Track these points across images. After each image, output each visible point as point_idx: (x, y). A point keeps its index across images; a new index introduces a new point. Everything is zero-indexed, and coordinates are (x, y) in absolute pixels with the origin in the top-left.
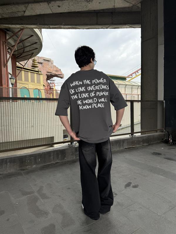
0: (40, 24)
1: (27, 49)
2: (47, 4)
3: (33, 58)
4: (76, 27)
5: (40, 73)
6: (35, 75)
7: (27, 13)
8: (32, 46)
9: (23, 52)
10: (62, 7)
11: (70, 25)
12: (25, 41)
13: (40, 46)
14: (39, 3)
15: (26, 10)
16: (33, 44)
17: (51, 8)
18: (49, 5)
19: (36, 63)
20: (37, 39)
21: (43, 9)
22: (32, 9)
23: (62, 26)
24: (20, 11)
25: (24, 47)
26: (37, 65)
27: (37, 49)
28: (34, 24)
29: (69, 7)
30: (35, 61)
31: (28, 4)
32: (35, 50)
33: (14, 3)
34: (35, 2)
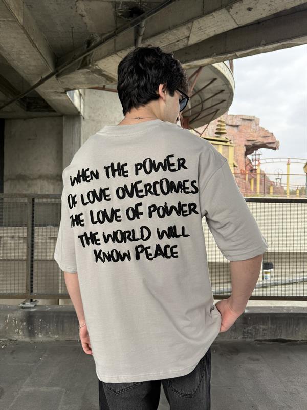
0: (217, 55)
1: (207, 104)
2: (226, 11)
3: (219, 119)
4: (291, 42)
5: (228, 144)
6: (221, 147)
7: (194, 40)
8: (216, 97)
9: (202, 110)
10: (256, 7)
11: (278, 42)
12: (203, 91)
13: (229, 95)
14: (211, 14)
15: (191, 34)
16: (217, 94)
17: (235, 17)
18: (229, 12)
19: (222, 128)
20: (223, 85)
21: (219, 23)
22: (200, 30)
23: (261, 48)
24: (181, 39)
25: (202, 102)
26: (224, 129)
27: (224, 101)
28: (207, 57)
29: (270, 3)
30: (222, 124)
31: (193, 22)
32: (221, 104)
33: (169, 28)
34: (203, 14)
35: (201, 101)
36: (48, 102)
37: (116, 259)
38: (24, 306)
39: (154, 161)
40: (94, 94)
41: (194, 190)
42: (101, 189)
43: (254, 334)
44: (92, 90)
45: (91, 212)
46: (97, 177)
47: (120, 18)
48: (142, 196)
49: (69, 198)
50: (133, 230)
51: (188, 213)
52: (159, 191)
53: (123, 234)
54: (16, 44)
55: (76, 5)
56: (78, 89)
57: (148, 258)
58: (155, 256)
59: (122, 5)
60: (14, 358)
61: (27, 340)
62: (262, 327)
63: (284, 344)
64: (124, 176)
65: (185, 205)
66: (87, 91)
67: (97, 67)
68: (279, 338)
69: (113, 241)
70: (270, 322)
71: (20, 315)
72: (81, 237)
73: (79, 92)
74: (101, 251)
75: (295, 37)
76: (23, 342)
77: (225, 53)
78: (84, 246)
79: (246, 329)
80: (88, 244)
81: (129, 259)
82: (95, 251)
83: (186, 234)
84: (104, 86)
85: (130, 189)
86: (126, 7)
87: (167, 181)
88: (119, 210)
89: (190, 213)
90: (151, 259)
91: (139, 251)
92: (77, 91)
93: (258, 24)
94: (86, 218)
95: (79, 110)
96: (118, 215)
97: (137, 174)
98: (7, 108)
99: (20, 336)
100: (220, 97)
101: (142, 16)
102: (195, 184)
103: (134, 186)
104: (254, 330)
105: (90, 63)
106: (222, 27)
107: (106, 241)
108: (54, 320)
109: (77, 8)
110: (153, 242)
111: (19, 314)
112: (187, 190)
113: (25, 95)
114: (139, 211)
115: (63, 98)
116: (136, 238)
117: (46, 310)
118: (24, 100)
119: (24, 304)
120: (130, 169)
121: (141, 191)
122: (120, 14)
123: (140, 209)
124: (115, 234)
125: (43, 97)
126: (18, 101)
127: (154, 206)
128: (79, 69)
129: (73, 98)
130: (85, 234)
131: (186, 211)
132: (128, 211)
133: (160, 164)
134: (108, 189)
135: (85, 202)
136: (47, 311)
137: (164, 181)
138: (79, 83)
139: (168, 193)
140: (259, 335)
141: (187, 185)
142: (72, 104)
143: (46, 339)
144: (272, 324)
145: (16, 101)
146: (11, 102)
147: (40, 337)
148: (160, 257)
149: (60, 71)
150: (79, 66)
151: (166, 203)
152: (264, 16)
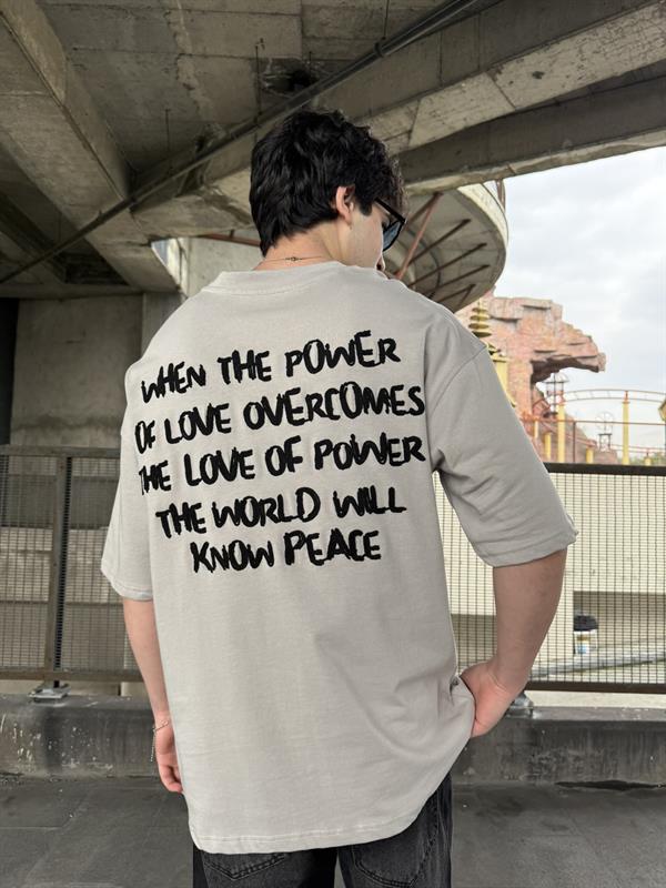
0: (470, 169)
1: (450, 273)
2: (488, 80)
3: (474, 305)
4: (625, 143)
5: (496, 356)
7: (421, 137)
8: (468, 259)
9: (439, 285)
10: (552, 71)
11: (597, 142)
12: (440, 246)
13: (496, 254)
14: (457, 85)
15: (415, 126)
16: (471, 252)
17: (507, 90)
18: (494, 80)
19: (481, 323)
20: (484, 233)
21: (474, 104)
22: (434, 117)
23: (563, 156)
24: (395, 134)
25: (440, 269)
26: (486, 327)
27: (485, 267)
28: (449, 172)
29: (581, 63)
30: (481, 315)
31: (419, 101)
32: (480, 273)
33: (370, 111)
34: (441, 85)
35: (435, 267)
36: (113, 264)
37: (239, 563)
38: (40, 696)
39: (328, 345)
40: (210, 249)
41: (416, 408)
42: (210, 407)
43: (554, 769)
44: (205, 240)
45: (187, 459)
46: (201, 380)
47: (268, 92)
48: (302, 422)
49: (138, 429)
50: (280, 497)
51: (401, 458)
52: (337, 409)
53: (258, 506)
54: (48, 143)
55: (176, 64)
56: (176, 237)
57: (313, 560)
58: (330, 556)
59: (273, 65)
60: (11, 814)
61: (43, 773)
62: (571, 752)
63: (623, 793)
64: (262, 378)
65: (396, 441)
66: (196, 242)
67: (217, 191)
68: (611, 778)
69: (236, 522)
70: (590, 742)
71: (30, 717)
72: (162, 515)
73: (178, 243)
74: (206, 545)
75: (635, 133)
76: (33, 779)
77: (488, 164)
78: (169, 536)
79: (537, 757)
80: (178, 530)
81: (271, 562)
82: (193, 546)
83: (397, 505)
84: (232, 232)
85: (273, 406)
86: (279, 71)
87: (356, 388)
88: (249, 453)
89: (407, 459)
90: (320, 563)
91: (294, 544)
92: (173, 242)
93: (556, 107)
94: (175, 472)
95: (178, 282)
96: (247, 464)
97: (290, 373)
98: (25, 276)
99: (28, 765)
100: (478, 258)
101: (312, 87)
102: (416, 394)
103: (284, 401)
104: (555, 759)
105: (202, 182)
106: (481, 112)
107: (220, 522)
108: (106, 729)
109: (177, 71)
110: (323, 525)
111: (28, 714)
112: (399, 408)
113: (65, 248)
114: (294, 455)
115: (144, 255)
116: (286, 515)
117: (88, 706)
118: (61, 258)
119: (38, 692)
120: (275, 362)
121: (300, 410)
122: (267, 85)
123: (297, 450)
124: (240, 505)
125: (102, 253)
126: (49, 261)
127: (327, 442)
128: (178, 196)
129: (165, 256)
130: (173, 508)
131: (398, 455)
132: (269, 454)
133: (340, 351)
134: (225, 406)
135: (174, 437)
136: (88, 709)
137: (350, 387)
138: (178, 224)
139: (358, 413)
140: (565, 772)
141: (401, 396)
142: (164, 268)
143: (84, 773)
144: (595, 745)
145: (43, 262)
146: (34, 263)
147: (73, 768)
148: (340, 558)
149: (140, 199)
150: (179, 191)
151: (353, 436)
152: (568, 88)
